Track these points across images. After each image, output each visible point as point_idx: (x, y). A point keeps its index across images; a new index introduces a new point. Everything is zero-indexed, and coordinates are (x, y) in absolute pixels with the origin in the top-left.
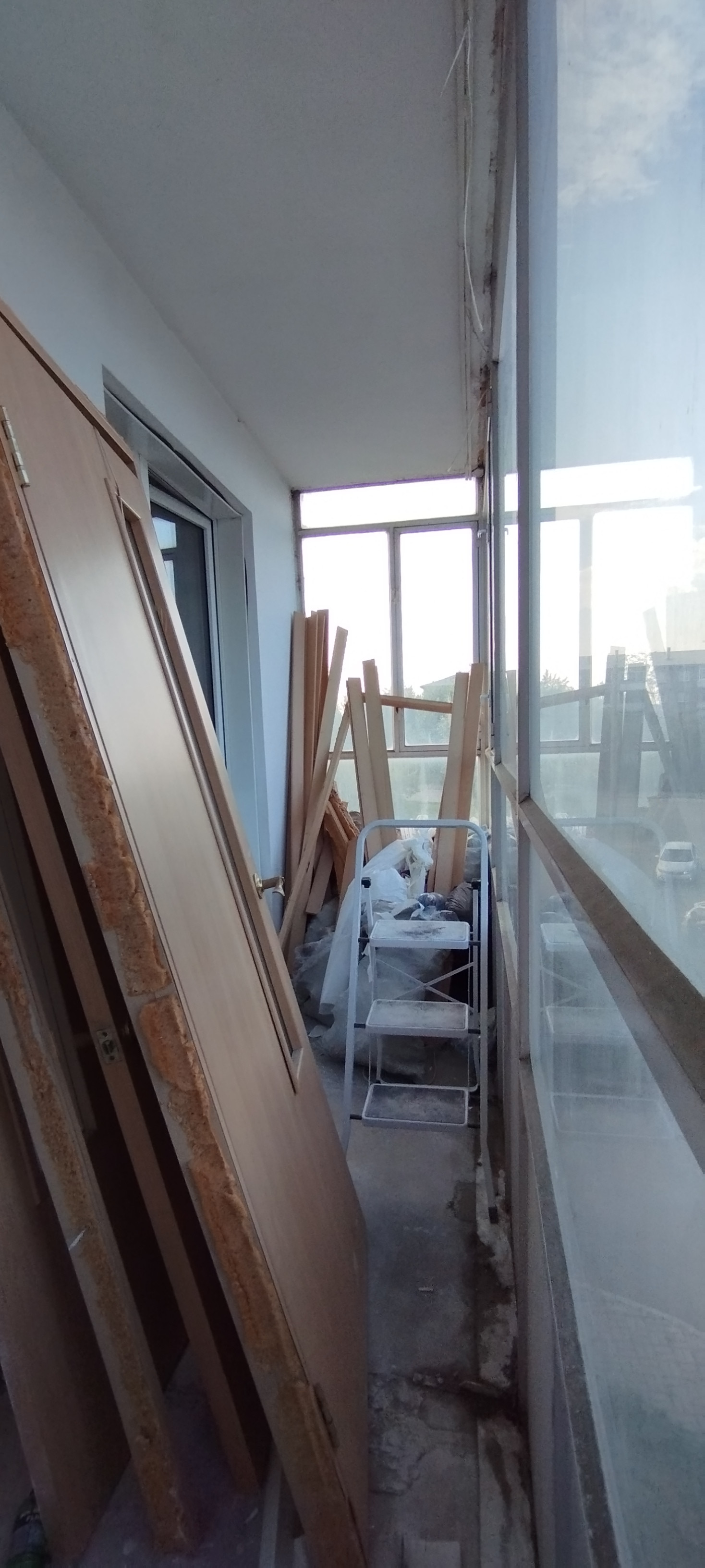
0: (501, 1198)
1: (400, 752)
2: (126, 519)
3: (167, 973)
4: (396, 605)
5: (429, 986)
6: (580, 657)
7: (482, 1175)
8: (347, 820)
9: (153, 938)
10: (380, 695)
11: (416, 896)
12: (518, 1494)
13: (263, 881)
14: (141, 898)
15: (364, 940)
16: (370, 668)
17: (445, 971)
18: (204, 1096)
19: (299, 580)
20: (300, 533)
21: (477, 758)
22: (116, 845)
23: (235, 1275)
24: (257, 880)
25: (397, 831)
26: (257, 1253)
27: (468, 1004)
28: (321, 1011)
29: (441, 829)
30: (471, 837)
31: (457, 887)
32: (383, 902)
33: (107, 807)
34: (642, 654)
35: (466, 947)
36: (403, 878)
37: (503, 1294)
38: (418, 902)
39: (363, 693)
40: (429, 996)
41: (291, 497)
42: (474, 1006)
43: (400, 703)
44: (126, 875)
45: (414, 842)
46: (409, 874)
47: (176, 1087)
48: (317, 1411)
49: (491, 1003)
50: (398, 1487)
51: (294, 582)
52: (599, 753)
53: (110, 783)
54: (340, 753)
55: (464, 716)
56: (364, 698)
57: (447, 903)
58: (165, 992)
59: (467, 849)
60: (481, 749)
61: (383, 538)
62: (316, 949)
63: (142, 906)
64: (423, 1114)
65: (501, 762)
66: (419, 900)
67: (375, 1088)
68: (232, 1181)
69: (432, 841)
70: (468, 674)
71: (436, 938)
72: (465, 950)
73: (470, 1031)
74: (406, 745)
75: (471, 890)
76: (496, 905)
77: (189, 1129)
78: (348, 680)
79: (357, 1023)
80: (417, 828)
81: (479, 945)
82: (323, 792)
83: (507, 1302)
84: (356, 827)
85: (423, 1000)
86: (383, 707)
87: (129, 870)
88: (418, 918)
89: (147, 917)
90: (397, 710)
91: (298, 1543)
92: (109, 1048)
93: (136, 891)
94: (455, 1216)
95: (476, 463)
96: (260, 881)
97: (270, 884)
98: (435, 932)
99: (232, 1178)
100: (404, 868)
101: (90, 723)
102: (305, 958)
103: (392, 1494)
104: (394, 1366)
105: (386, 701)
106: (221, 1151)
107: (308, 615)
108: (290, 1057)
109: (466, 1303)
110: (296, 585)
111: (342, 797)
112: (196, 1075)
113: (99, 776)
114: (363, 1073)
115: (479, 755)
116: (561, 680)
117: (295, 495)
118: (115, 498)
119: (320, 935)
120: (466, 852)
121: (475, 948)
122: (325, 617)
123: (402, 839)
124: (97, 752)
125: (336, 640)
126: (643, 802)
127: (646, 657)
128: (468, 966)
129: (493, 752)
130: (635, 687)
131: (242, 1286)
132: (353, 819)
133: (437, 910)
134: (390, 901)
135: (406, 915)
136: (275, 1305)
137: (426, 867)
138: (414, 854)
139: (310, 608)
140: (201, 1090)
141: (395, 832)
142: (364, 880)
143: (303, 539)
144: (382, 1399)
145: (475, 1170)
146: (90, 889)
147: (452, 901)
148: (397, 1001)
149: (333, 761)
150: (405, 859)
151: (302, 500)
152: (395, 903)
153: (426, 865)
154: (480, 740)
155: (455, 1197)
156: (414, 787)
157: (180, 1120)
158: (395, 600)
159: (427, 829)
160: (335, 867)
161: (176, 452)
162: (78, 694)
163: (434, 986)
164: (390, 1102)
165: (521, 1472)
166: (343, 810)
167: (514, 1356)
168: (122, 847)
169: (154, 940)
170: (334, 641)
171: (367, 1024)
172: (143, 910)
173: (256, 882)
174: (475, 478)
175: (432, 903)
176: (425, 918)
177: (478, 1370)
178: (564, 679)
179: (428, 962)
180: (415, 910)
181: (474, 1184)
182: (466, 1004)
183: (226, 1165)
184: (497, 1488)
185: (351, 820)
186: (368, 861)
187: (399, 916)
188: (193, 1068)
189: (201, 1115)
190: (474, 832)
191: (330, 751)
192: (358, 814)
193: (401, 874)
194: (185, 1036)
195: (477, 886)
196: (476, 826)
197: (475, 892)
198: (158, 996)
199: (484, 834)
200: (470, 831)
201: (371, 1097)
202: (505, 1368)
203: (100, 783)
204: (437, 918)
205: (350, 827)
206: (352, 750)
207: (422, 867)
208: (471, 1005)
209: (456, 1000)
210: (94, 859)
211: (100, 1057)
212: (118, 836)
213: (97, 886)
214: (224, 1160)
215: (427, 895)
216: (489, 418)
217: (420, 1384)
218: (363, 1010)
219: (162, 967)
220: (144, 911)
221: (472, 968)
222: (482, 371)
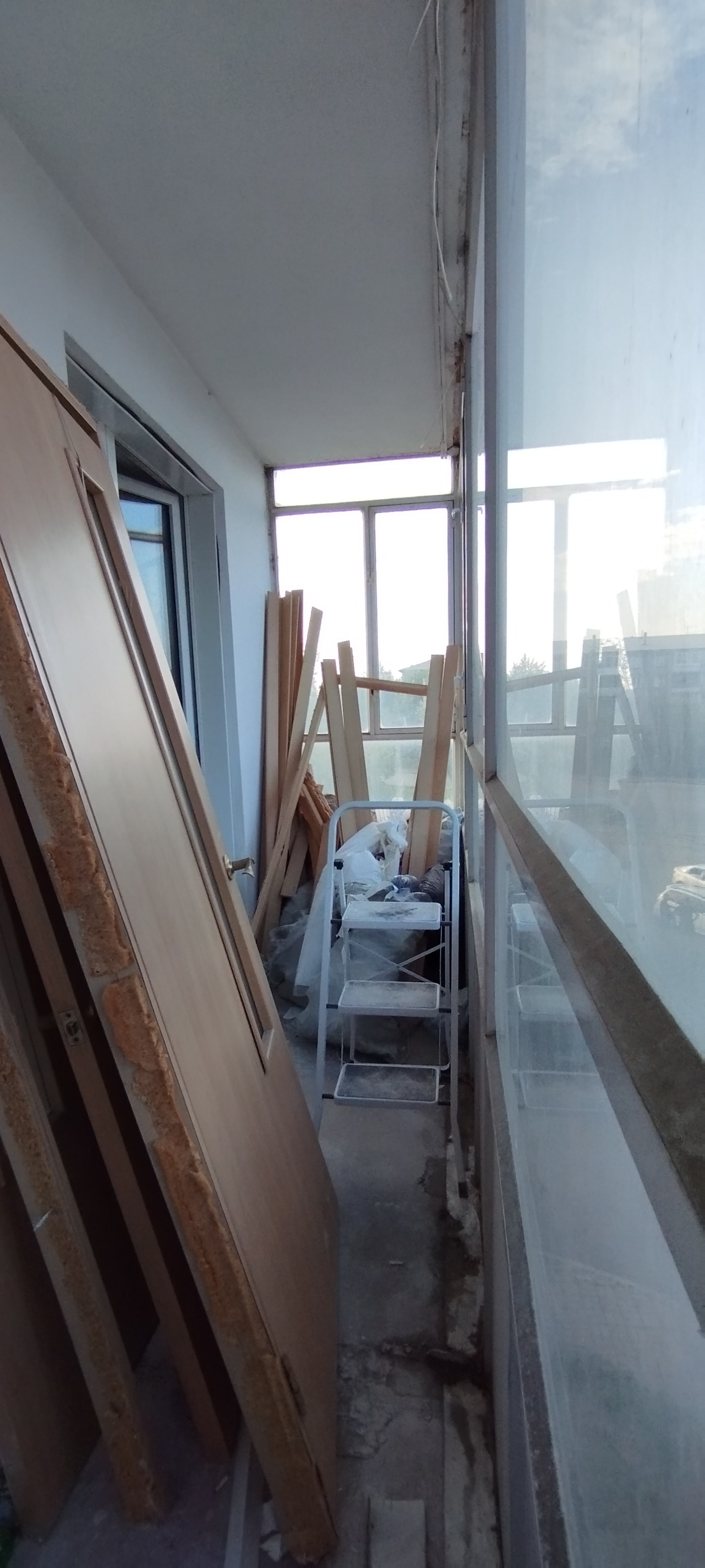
0: (470, 1173)
1: (375, 734)
2: (87, 491)
3: (129, 954)
4: (371, 585)
5: (401, 967)
6: (554, 642)
7: (452, 1151)
8: (322, 803)
9: (114, 918)
10: (355, 678)
11: (391, 878)
12: (481, 1454)
13: (232, 863)
14: (101, 877)
15: (337, 923)
16: (345, 650)
17: (419, 952)
18: (169, 1076)
19: (273, 560)
20: (273, 511)
21: (452, 741)
22: (75, 824)
23: (202, 1251)
24: (227, 861)
25: (372, 814)
26: (222, 1230)
27: (439, 984)
28: (295, 994)
29: (416, 810)
30: (445, 819)
31: (430, 869)
32: (357, 884)
33: (65, 785)
34: (617, 638)
35: (438, 927)
36: (377, 861)
37: (470, 1265)
38: (393, 884)
39: (339, 675)
40: (402, 977)
41: (264, 473)
42: (446, 986)
43: (375, 685)
44: (86, 854)
45: (388, 825)
46: (384, 857)
47: (139, 1067)
48: (284, 1381)
49: (463, 983)
50: (365, 1451)
51: (268, 561)
52: (574, 737)
53: (67, 760)
54: (315, 736)
55: (439, 698)
56: (339, 680)
57: (421, 885)
58: (126, 973)
59: (442, 831)
60: (456, 732)
61: (358, 516)
62: (290, 932)
63: (103, 886)
64: (393, 1092)
65: (473, 743)
66: (392, 882)
67: (348, 1067)
68: (198, 1159)
69: (406, 823)
70: (443, 656)
71: (407, 919)
72: (436, 931)
73: (441, 1010)
74: (381, 728)
75: (444, 871)
76: (468, 886)
77: (154, 1109)
78: (322, 661)
79: (330, 1003)
80: (392, 810)
81: (450, 925)
82: (299, 773)
83: (475, 1273)
84: (331, 810)
85: (396, 981)
86: (358, 689)
87: (90, 849)
88: (392, 900)
89: (108, 896)
90: (372, 692)
91: (267, 1508)
92: (73, 1029)
93: (97, 871)
94: (426, 1191)
95: (451, 443)
96: (230, 862)
97: (241, 865)
98: (407, 912)
99: (197, 1156)
100: (379, 851)
101: (47, 699)
102: (279, 940)
103: (359, 1458)
104: (363, 1338)
105: (362, 683)
106: (186, 1130)
107: (282, 595)
108: (260, 1038)
109: (435, 1275)
110: (270, 564)
111: (317, 779)
112: (160, 1055)
113: (56, 752)
114: (337, 1053)
115: (454, 738)
116: (539, 664)
117: (269, 472)
118: (76, 470)
119: (295, 918)
120: (440, 834)
121: (447, 928)
122: (299, 597)
123: (376, 821)
124: (54, 729)
125: (311, 621)
126: (614, 785)
127: (619, 642)
128: (440, 946)
129: (466, 734)
130: (609, 672)
131: (208, 1263)
132: (329, 803)
133: (411, 892)
134: (365, 883)
135: (380, 896)
136: (241, 1280)
137: (400, 849)
138: (388, 835)
139: (285, 588)
140: (166, 1069)
141: (370, 815)
142: (337, 861)
143: (276, 518)
144: (351, 1369)
145: (445, 1147)
146: (49, 869)
147: (426, 883)
148: (370, 981)
149: (307, 743)
150: (379, 842)
151: (276, 476)
152: (369, 885)
153: (400, 847)
154: (455, 722)
155: (426, 1172)
156: (390, 770)
157: (144, 1099)
158: (370, 580)
159: (402, 810)
160: (310, 850)
161: (142, 424)
162: (34, 669)
163: (409, 967)
164: (362, 1081)
165: (485, 1433)
166: (318, 793)
167: (480, 1324)
168: (82, 827)
169: (116, 920)
170: (309, 622)
171: (339, 1004)
172: (104, 889)
173: (226, 863)
174: (451, 457)
175: (406, 885)
176: (398, 900)
177: (445, 1338)
178: (541, 663)
179: (401, 942)
180: (389, 892)
181: (445, 1160)
182: (437, 984)
183: (191, 1144)
184: (461, 1448)
185: (326, 803)
186: (343, 844)
187: (372, 899)
188: (157, 1048)
189: (165, 1094)
190: (447, 814)
191: (305, 734)
192: (333, 797)
193: (375, 857)
194: (149, 1016)
195: (448, 867)
196: (450, 808)
197: (447, 872)
198: (120, 976)
199: (456, 816)
200: (444, 813)
201: (344, 1076)
202: (471, 1337)
203: (58, 761)
204: (411, 900)
205: (324, 810)
206: (327, 733)
207: (396, 849)
208: (443, 985)
209: (427, 980)
210: (53, 838)
211: (63, 1038)
212: (77, 814)
213: (56, 866)
214: (189, 1139)
215: (401, 877)
216: (463, 393)
217: (389, 1354)
218: (335, 990)
219: (125, 947)
220: (105, 891)
221: (443, 949)
222: (457, 345)
